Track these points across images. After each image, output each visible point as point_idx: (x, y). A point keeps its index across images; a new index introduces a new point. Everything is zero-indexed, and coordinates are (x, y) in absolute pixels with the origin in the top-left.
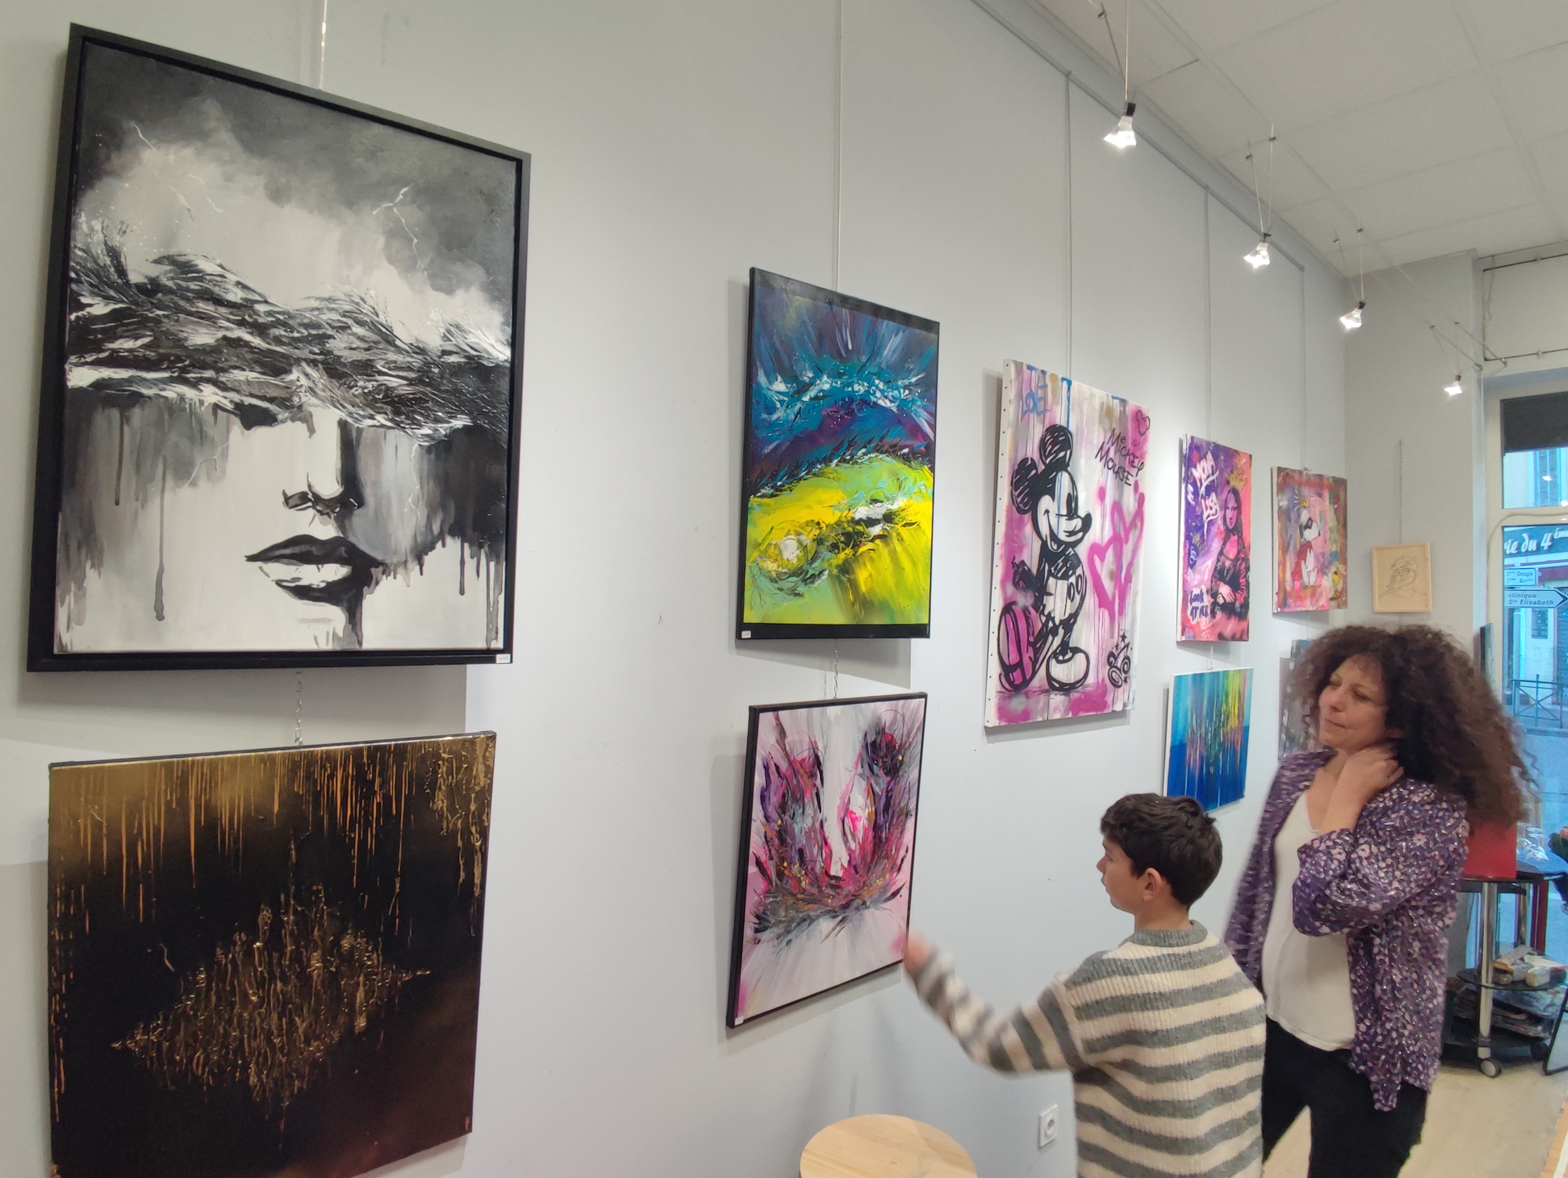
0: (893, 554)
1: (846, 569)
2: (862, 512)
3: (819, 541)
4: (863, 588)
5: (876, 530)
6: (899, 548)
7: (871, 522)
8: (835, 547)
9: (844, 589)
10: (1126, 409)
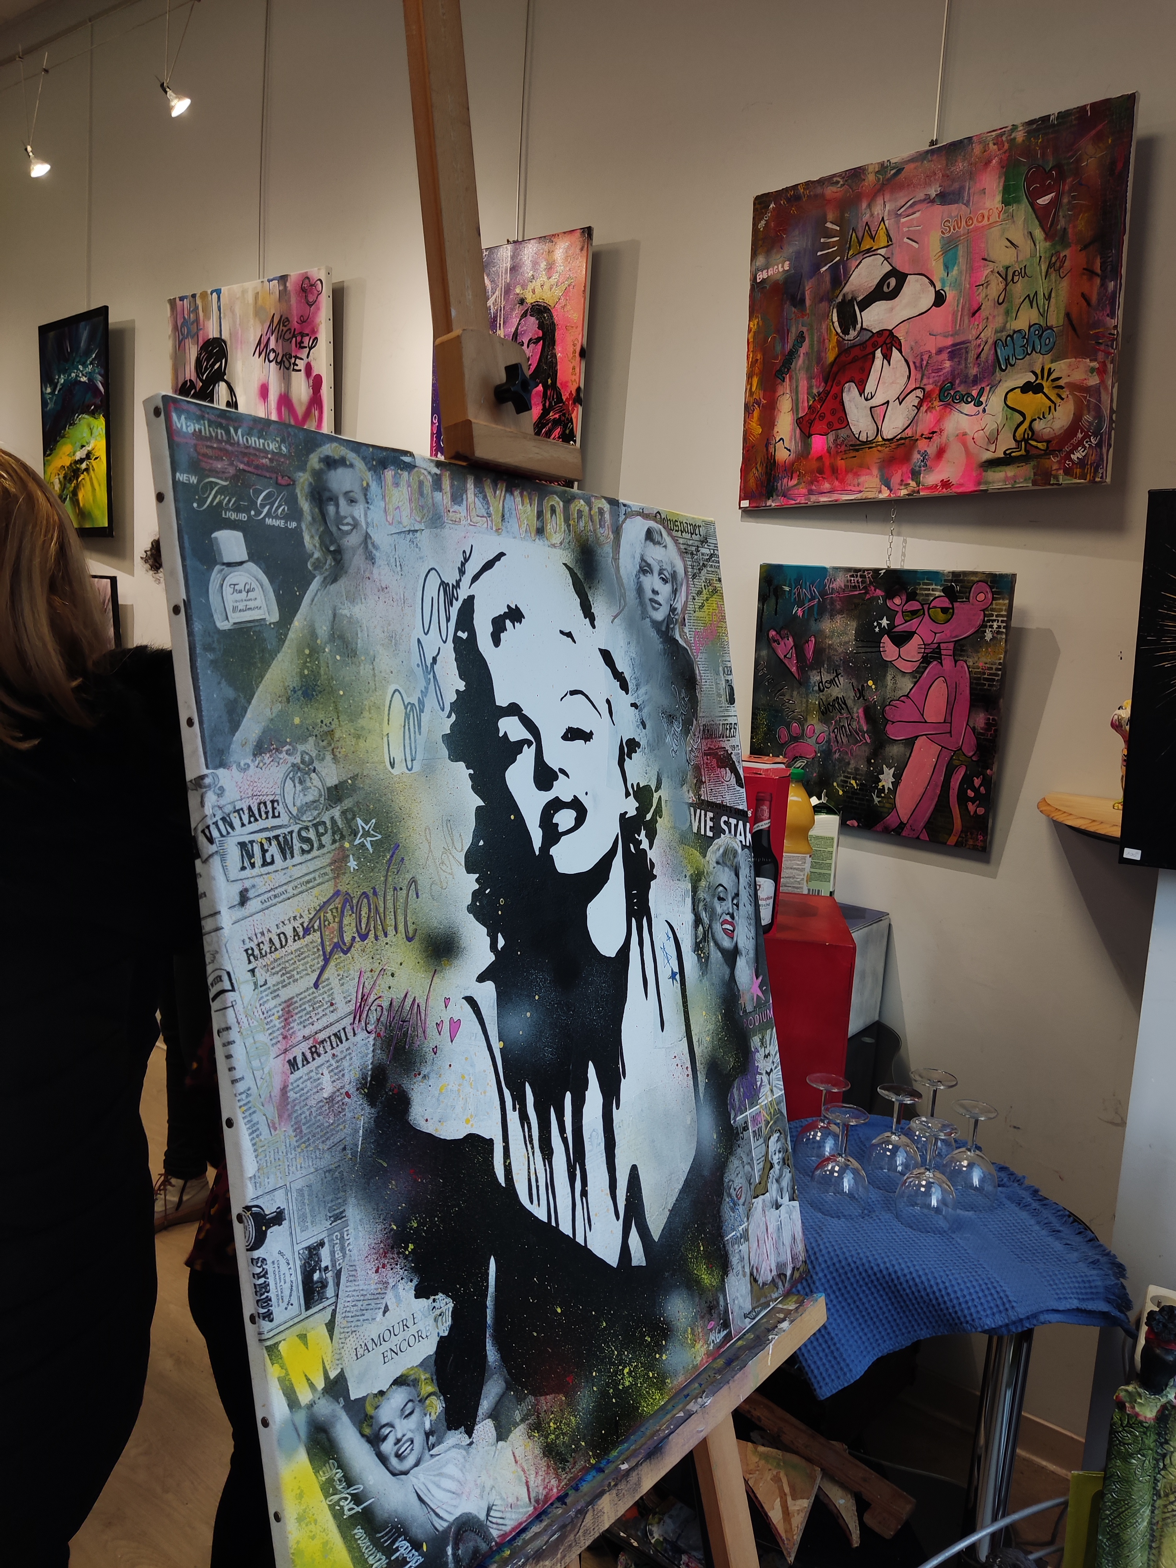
0: (91, 479)
1: (75, 493)
2: (78, 455)
3: (65, 477)
4: (81, 505)
5: (84, 466)
6: (93, 476)
7: (81, 461)
8: (70, 481)
9: (75, 506)
10: (288, 284)
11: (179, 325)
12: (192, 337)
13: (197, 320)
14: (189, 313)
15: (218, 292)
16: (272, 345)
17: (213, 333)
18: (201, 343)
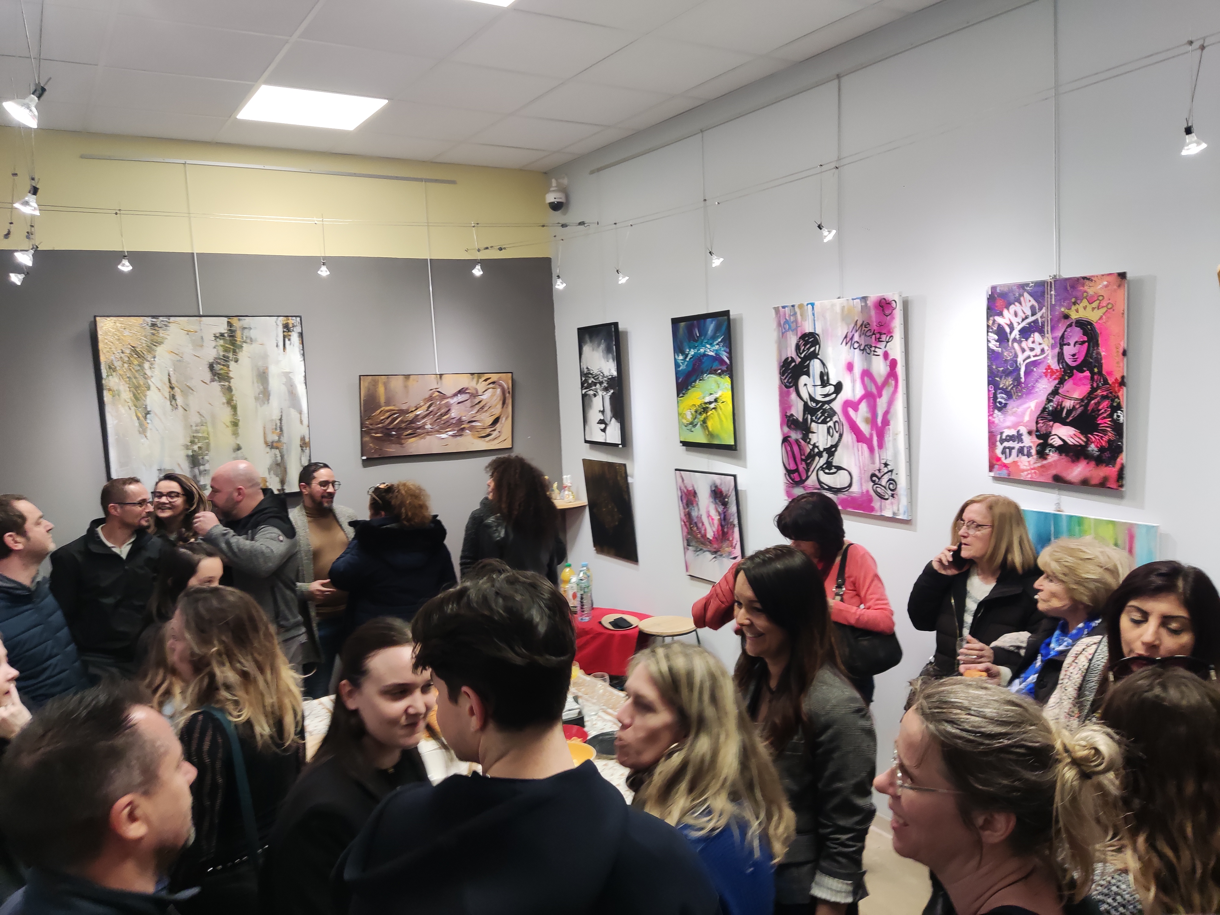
0: (719, 414)
1: (704, 421)
2: (707, 399)
3: (696, 412)
4: (710, 429)
5: (712, 406)
6: (720, 413)
7: (710, 403)
8: (700, 414)
9: (705, 430)
10: (868, 302)
11: (782, 323)
12: (793, 331)
13: (796, 321)
14: (790, 316)
15: (813, 305)
16: (856, 338)
17: (808, 329)
18: (799, 335)
